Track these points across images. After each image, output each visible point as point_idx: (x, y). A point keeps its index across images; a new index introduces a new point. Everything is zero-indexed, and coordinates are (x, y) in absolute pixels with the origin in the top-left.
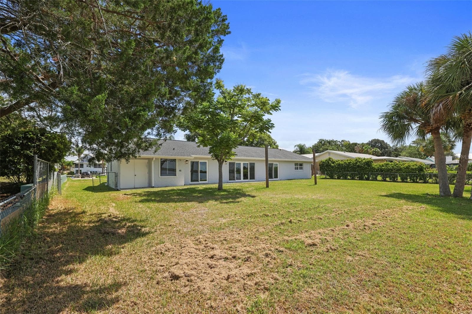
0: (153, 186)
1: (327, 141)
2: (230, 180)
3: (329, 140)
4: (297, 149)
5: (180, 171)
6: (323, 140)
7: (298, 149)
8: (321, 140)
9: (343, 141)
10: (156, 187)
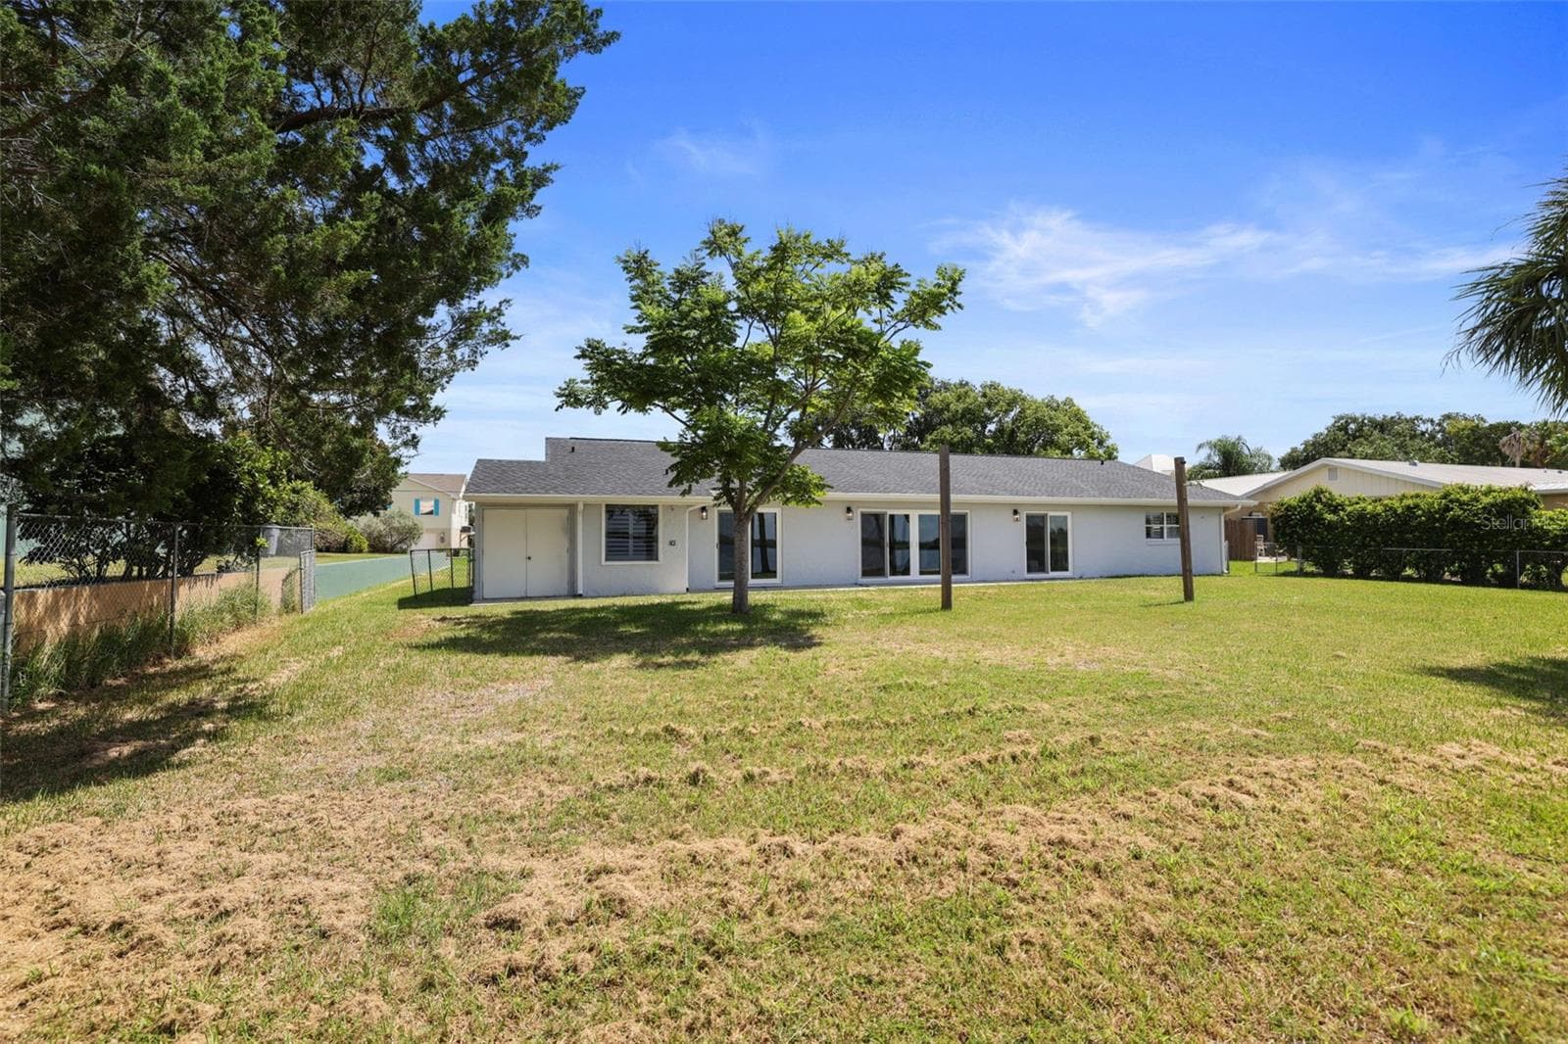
0: (580, 592)
1: (1371, 420)
2: (865, 574)
3: (1379, 418)
4: (1209, 456)
5: (672, 543)
6: (1354, 420)
7: (1216, 459)
8: (1342, 418)
9: (1448, 417)
10: (586, 597)
